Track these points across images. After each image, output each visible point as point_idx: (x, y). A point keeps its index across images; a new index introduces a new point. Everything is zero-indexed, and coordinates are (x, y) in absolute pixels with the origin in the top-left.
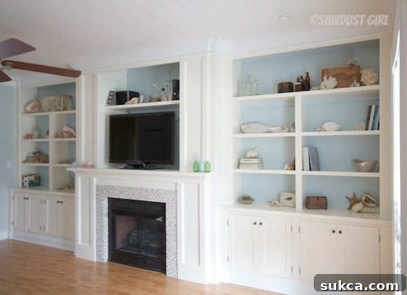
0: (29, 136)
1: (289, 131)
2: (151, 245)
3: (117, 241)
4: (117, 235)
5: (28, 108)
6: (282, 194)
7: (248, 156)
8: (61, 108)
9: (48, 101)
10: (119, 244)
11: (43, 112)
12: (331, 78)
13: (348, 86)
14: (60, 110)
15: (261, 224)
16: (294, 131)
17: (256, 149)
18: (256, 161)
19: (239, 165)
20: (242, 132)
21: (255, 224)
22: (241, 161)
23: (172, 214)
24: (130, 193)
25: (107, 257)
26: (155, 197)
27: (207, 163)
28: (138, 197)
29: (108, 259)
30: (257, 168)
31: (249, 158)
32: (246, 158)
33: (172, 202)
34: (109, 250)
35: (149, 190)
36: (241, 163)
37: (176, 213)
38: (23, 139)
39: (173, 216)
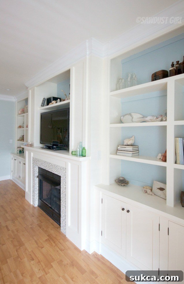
0: (20, 127)
1: (162, 120)
3: (43, 194)
4: (43, 190)
5: (20, 112)
6: (155, 182)
7: (125, 144)
10: (45, 196)
15: (128, 211)
16: (166, 120)
17: (133, 138)
18: (130, 148)
19: (117, 151)
20: (121, 122)
21: (123, 209)
22: (119, 148)
23: (64, 185)
24: (45, 165)
25: (38, 203)
26: (55, 170)
27: (84, 149)
28: (48, 169)
29: (38, 205)
30: (131, 155)
31: (126, 145)
32: (123, 145)
33: (64, 176)
34: (38, 199)
35: (53, 165)
36: (118, 149)
37: (66, 185)
38: (17, 128)
39: (64, 187)
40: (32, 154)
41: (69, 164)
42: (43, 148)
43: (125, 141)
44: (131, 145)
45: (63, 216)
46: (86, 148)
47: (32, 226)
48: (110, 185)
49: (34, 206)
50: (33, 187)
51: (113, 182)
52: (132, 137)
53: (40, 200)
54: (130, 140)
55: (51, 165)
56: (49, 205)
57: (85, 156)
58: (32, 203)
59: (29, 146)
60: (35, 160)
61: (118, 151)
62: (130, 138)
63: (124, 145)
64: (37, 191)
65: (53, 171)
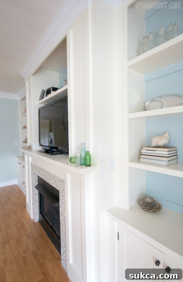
5: (24, 111)
18: (164, 152)
19: (140, 156)
21: (158, 263)
22: (142, 151)
23: (63, 204)
24: (42, 174)
25: (38, 218)
26: (53, 182)
27: (87, 153)
28: (46, 178)
29: (39, 220)
30: (166, 163)
31: (155, 147)
32: (150, 147)
33: (63, 192)
34: (39, 213)
35: (50, 174)
36: (142, 153)
37: (65, 205)
38: (22, 129)
39: (63, 207)
40: (30, 158)
41: (69, 176)
42: (40, 152)
43: (153, 140)
44: (164, 147)
45: (63, 247)
46: (91, 153)
47: (26, 255)
48: (131, 208)
49: (35, 221)
50: (32, 198)
51: (135, 203)
52: (165, 134)
53: (41, 215)
54: (162, 139)
55: (48, 173)
56: (50, 223)
57: (90, 165)
58: (32, 217)
59: (26, 149)
60: (34, 167)
61: (142, 156)
62: (161, 135)
63: (152, 146)
64: (37, 203)
65: (51, 182)
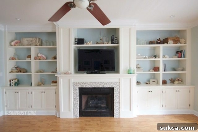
0: (13, 59)
2: (102, 106)
5: (13, 43)
8: (38, 45)
9: (27, 40)
11: (24, 45)
12: (171, 41)
13: (177, 44)
14: (37, 45)
15: (151, 91)
16: (160, 58)
18: (142, 69)
25: (79, 115)
26: (108, 85)
28: (99, 86)
33: (118, 87)
34: (79, 112)
35: (105, 83)
55: (102, 83)
58: (73, 117)
